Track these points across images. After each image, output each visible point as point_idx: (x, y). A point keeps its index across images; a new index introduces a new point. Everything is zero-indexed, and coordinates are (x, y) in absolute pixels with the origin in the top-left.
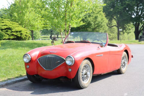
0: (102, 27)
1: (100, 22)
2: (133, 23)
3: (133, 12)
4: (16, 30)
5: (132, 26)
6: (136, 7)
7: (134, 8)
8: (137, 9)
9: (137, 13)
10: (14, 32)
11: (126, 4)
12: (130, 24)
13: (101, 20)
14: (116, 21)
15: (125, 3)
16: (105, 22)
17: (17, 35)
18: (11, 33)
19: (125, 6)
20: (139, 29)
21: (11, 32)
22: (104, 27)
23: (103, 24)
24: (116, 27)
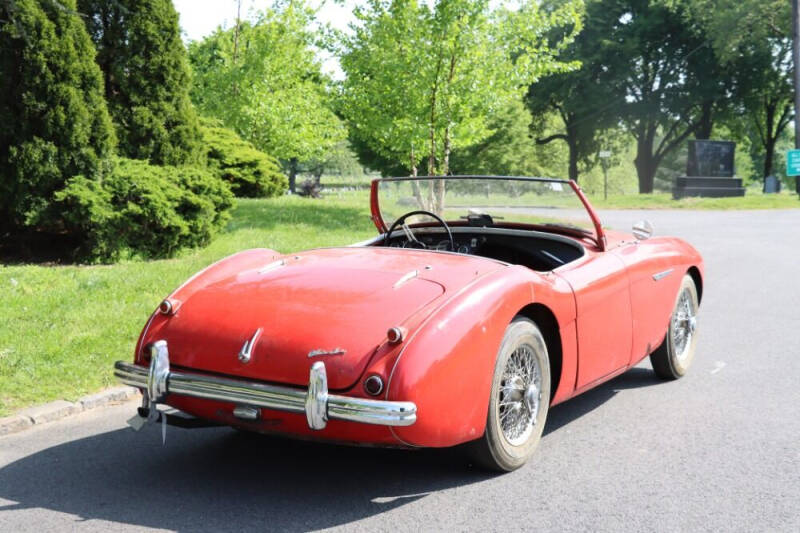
0: (510, 140)
1: (502, 121)
2: (629, 123)
3: (630, 80)
4: (237, 159)
5: (625, 137)
6: (640, 63)
7: (634, 64)
8: (645, 70)
9: (646, 83)
10: (233, 166)
11: (603, 49)
12: (617, 127)
13: (509, 113)
14: (563, 116)
15: (599, 46)
16: (521, 119)
17: (244, 178)
18: (221, 171)
19: (597, 56)
20: (654, 150)
21: (222, 168)
22: (517, 140)
23: (513, 131)
24: (563, 141)
